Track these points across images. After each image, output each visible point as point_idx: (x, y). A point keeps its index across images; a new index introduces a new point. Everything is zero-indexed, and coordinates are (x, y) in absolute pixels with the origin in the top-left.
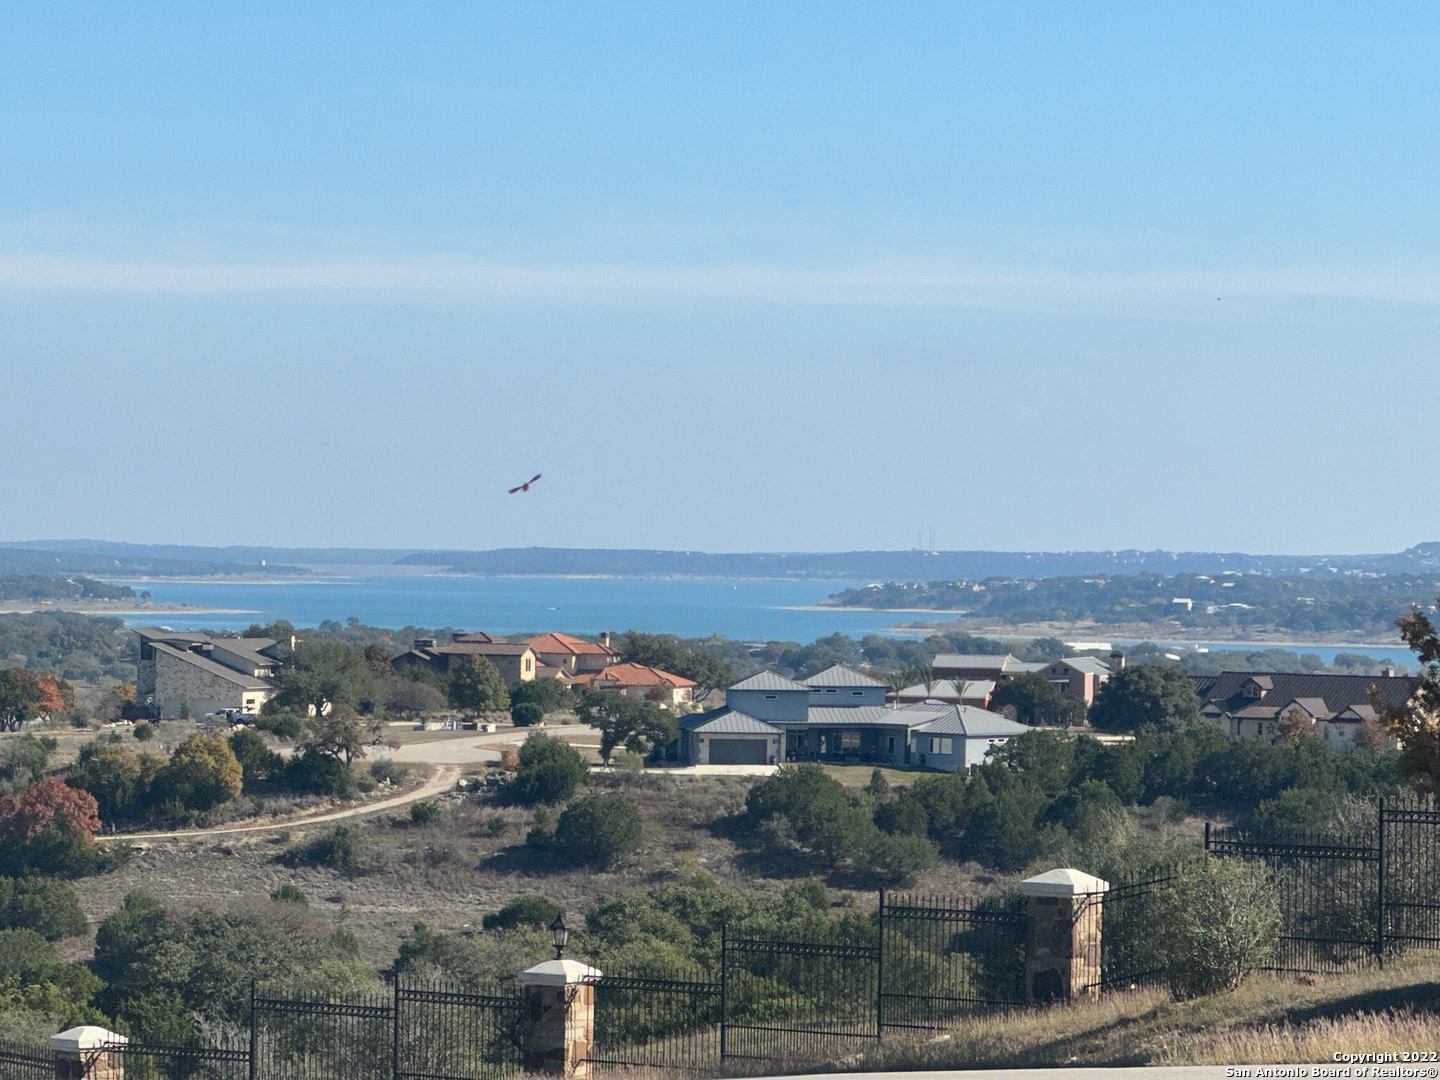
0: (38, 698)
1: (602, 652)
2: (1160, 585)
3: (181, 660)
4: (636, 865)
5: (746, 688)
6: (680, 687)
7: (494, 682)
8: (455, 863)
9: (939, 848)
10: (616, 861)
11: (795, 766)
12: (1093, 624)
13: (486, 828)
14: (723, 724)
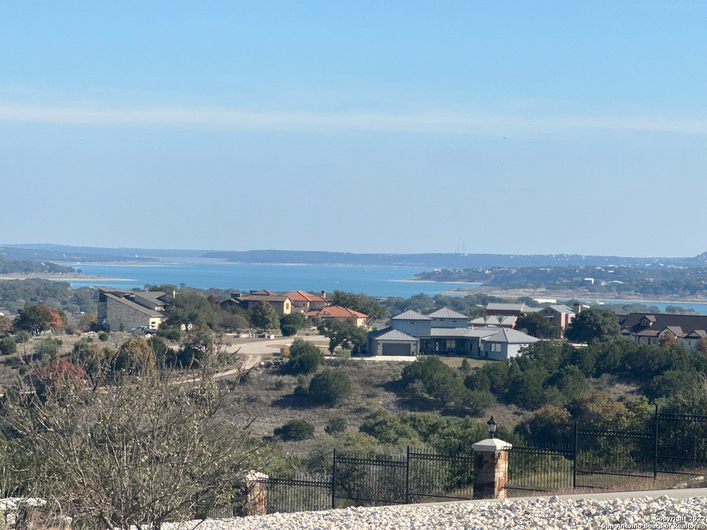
0: (50, 320)
1: (322, 300)
2: (577, 271)
3: (119, 302)
4: (348, 404)
5: (400, 318)
6: (360, 318)
7: (272, 314)
8: (259, 402)
9: (496, 398)
10: (339, 402)
11: (426, 357)
12: (545, 290)
13: (274, 386)
14: (390, 336)
